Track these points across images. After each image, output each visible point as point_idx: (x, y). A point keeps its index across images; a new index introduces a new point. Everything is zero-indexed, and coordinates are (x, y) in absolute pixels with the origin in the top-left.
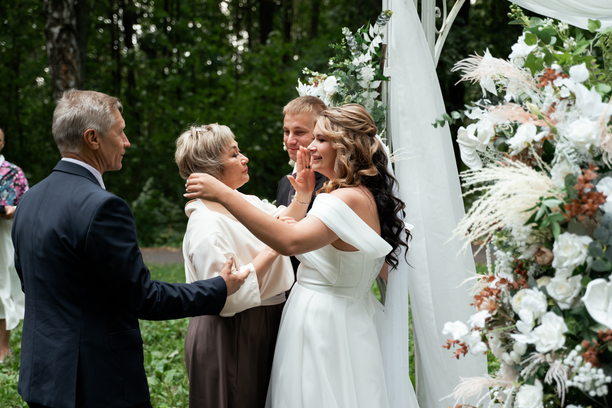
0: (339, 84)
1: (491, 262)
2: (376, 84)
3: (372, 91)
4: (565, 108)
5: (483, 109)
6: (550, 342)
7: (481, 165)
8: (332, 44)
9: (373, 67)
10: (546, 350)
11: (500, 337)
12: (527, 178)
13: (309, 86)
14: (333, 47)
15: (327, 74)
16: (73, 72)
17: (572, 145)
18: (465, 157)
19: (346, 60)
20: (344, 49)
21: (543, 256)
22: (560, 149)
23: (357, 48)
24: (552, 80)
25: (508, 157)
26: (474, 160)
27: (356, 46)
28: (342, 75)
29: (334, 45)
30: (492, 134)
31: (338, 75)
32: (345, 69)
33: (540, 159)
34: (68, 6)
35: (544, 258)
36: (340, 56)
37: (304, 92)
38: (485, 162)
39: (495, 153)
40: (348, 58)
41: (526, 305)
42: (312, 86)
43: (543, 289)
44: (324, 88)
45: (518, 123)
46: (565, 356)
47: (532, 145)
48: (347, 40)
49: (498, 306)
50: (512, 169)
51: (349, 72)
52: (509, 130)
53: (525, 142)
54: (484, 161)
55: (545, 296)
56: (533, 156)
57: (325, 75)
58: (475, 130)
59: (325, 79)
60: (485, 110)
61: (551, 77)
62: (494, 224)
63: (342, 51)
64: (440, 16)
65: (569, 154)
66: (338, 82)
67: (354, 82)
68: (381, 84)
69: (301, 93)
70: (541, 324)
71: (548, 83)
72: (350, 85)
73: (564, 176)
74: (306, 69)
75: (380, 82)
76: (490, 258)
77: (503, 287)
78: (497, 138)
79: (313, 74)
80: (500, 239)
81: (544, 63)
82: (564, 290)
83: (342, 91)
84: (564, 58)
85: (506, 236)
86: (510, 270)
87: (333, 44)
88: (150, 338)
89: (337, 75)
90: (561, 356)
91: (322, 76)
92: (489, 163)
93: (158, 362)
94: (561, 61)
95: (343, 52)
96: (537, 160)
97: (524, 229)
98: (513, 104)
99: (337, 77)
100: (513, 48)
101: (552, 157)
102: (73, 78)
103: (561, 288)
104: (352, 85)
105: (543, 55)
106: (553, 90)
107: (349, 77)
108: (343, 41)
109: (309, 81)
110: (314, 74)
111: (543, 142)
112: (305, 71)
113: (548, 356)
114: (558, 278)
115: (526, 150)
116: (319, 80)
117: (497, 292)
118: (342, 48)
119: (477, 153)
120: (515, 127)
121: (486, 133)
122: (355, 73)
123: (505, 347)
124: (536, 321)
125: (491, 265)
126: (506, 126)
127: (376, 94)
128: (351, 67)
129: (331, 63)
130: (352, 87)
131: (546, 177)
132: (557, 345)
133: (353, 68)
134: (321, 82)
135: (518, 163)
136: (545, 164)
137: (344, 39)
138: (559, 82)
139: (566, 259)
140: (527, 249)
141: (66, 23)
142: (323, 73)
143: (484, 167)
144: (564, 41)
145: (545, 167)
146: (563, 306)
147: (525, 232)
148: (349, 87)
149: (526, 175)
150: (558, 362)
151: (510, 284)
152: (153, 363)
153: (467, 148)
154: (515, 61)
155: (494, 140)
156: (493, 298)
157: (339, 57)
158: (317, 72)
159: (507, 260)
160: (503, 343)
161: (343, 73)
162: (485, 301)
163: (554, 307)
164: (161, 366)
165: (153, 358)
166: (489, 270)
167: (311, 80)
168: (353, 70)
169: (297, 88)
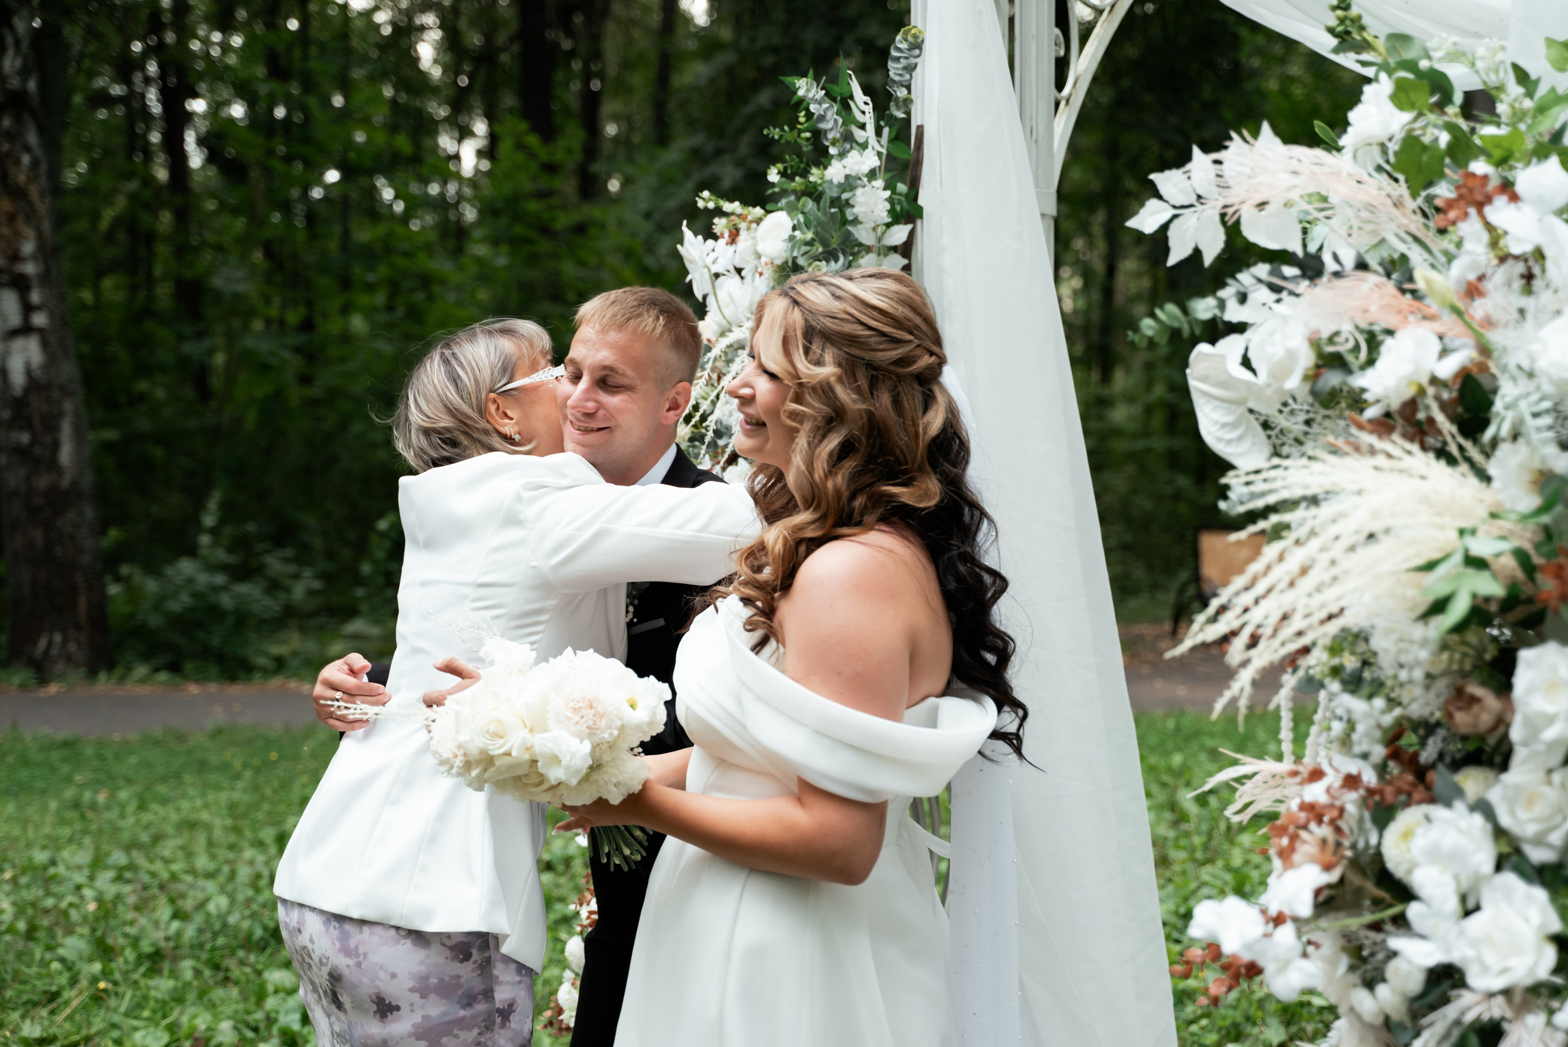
0: (797, 233)
1: (1291, 724)
2: (899, 234)
3: (886, 255)
4: (1518, 284)
5: (1275, 289)
6: (1512, 962)
7: (1267, 450)
8: (771, 128)
9: (885, 189)
10: (1498, 983)
11: (1342, 942)
12: (1425, 486)
13: (710, 242)
14: (776, 137)
15: (763, 207)
16: (31, 216)
17: (1547, 388)
18: (1214, 429)
19: (814, 170)
20: (808, 139)
21: (1476, 708)
22: (1508, 399)
23: (842, 134)
24: (1480, 206)
25: (1360, 427)
26: (1240, 439)
27: (842, 130)
28: (806, 210)
29: (777, 130)
30: (1306, 359)
31: (797, 209)
32: (814, 193)
33: (1454, 429)
34: (17, 43)
35: (1477, 716)
36: (797, 160)
37: (701, 258)
38: (1278, 442)
39: (1311, 415)
40: (818, 164)
41: (1435, 855)
42: (722, 242)
43: (1483, 808)
44: (756, 245)
45: (1376, 328)
46: (1555, 1004)
47: (1431, 391)
48: (813, 114)
49: (1343, 857)
50: (1381, 460)
51: (825, 202)
52: (1357, 348)
53: (1411, 383)
54: (1274, 438)
55: (1489, 827)
56: (1431, 421)
57: (758, 211)
58: (1241, 352)
59: (758, 221)
60: (1284, 295)
61: (1479, 197)
62: (1330, 617)
63: (800, 147)
64: (1062, 53)
65: (1536, 415)
66: (794, 228)
67: (840, 229)
68: (912, 234)
69: (691, 262)
70: (1477, 908)
71: (1466, 215)
72: (827, 235)
73: (1527, 477)
74: (706, 194)
75: (909, 227)
76: (1290, 715)
77: (1351, 800)
78: (1322, 370)
79: (724, 209)
80: (1336, 661)
81: (1447, 160)
82: (1540, 809)
83: (806, 253)
84: (1506, 145)
85: (1353, 653)
86: (1379, 752)
87: (774, 128)
88: (258, 933)
89: (791, 210)
90: (1541, 1002)
91: (749, 213)
92: (1291, 445)
93: (284, 1000)
94: (1498, 154)
95: (805, 149)
96: (1445, 432)
97: (1419, 631)
98: (1361, 274)
99: (793, 213)
100: (1352, 116)
101: (1485, 423)
102: (30, 233)
103: (1530, 803)
104: (833, 238)
105: (1444, 138)
106: (1485, 237)
107: (825, 213)
108: (802, 119)
109: (714, 227)
110: (727, 207)
111: (1459, 381)
112: (703, 199)
113: (1500, 1000)
114: (1518, 774)
115: (1411, 405)
116: (743, 226)
117: (1335, 813)
118: (802, 138)
119: (1252, 417)
120: (1373, 342)
121: (1291, 355)
122: (841, 205)
123: (1359, 972)
124: (1463, 899)
125: (1291, 735)
126: (1347, 340)
127: (895, 262)
128: (830, 189)
129: (773, 176)
130: (834, 244)
131: (1473, 481)
132: (1532, 970)
133: (835, 189)
134: (749, 229)
135: (1396, 444)
136: (1468, 445)
137: (803, 113)
138: (1500, 212)
139: (1551, 719)
140: (1427, 688)
141: (10, 87)
142: (754, 206)
143: (1276, 453)
144: (1498, 97)
145: (1467, 454)
146: (1538, 855)
147: (1424, 643)
148: (824, 243)
149: (1423, 478)
150: (1535, 1020)
151: (1371, 792)
152: (270, 1003)
153: (1217, 403)
154: (1359, 154)
155: (1313, 376)
156: (1324, 831)
157: (793, 164)
158: (737, 203)
159: (1373, 722)
160: (1356, 962)
161: (809, 204)
162: (1304, 842)
163: (1515, 859)
164: (294, 1011)
165: (270, 988)
166: (1287, 747)
167: (720, 224)
168: (835, 195)
169: (679, 247)
